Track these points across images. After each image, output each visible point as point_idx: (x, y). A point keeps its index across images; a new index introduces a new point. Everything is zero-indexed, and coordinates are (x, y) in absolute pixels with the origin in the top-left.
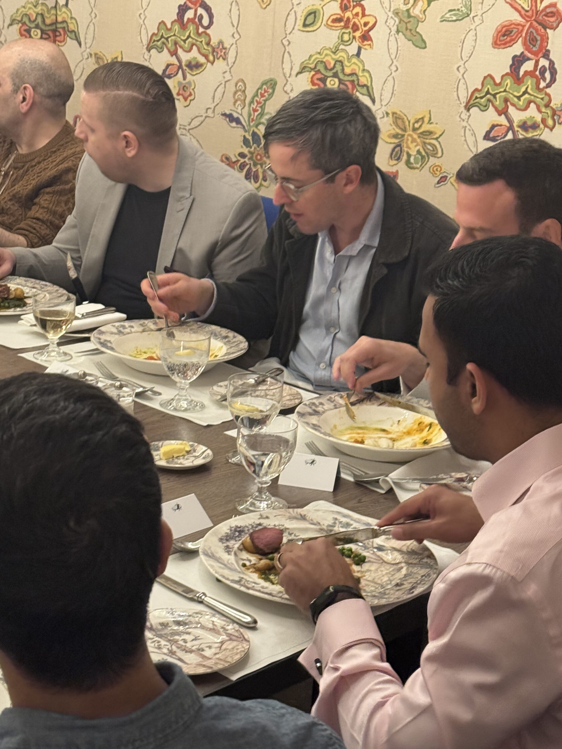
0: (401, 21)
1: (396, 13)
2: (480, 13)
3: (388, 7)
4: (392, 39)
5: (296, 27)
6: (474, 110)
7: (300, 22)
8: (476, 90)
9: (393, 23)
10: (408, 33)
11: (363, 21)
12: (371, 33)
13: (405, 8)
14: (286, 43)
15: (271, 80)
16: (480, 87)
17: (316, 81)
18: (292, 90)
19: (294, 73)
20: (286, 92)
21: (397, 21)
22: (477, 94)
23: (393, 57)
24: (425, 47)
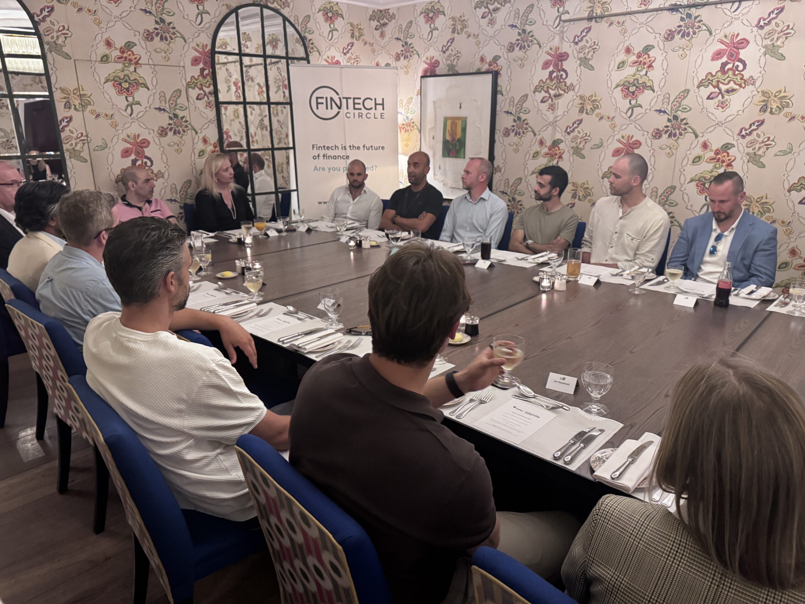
0: (750, 157)
1: (748, 154)
2: (797, 151)
3: (743, 152)
4: (745, 165)
5: (689, 163)
6: (793, 192)
7: (690, 162)
8: (795, 183)
9: (746, 159)
10: (754, 162)
11: (727, 159)
12: (732, 163)
13: (753, 152)
14: (682, 170)
15: (672, 186)
16: (797, 182)
17: (699, 185)
18: (685, 190)
19: (686, 182)
20: (682, 191)
21: (748, 157)
22: (795, 185)
23: (745, 172)
24: (765, 167)
